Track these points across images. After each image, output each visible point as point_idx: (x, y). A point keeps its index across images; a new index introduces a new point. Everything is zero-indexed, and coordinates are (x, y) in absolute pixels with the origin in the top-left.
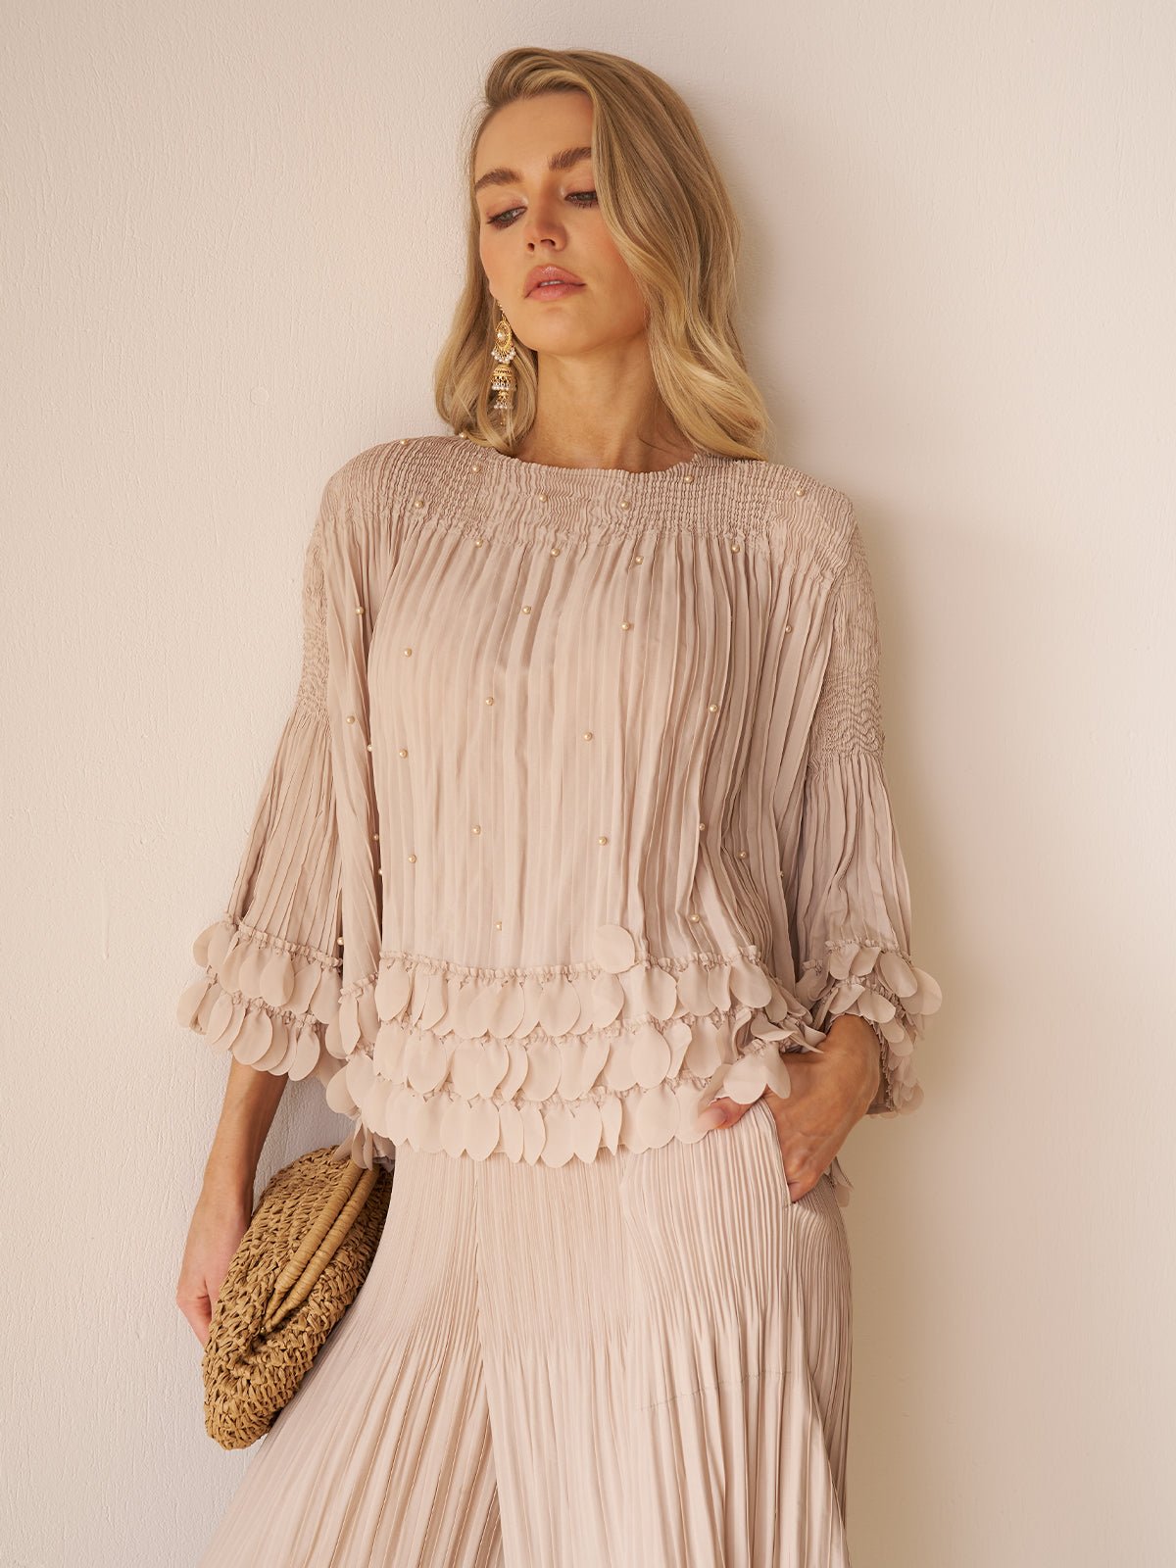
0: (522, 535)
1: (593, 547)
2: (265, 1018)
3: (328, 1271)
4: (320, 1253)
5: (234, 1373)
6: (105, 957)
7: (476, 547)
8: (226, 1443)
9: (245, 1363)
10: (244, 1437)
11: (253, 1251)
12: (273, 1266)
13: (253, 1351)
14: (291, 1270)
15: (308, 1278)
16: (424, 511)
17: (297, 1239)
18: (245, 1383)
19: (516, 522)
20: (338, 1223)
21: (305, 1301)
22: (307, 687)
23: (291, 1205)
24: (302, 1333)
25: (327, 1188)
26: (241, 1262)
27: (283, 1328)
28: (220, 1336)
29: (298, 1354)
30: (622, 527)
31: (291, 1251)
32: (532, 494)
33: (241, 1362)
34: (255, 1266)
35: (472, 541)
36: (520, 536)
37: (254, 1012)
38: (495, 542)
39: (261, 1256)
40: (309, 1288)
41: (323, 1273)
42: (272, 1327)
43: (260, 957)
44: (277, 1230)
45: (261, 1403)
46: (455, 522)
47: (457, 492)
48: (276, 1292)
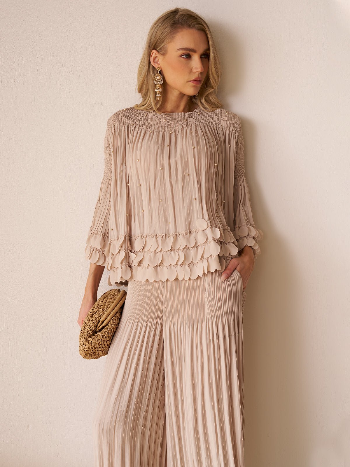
0: (161, 129)
1: (180, 131)
2: (97, 252)
3: (114, 318)
4: (112, 313)
5: (88, 339)
6: (65, 236)
7: (150, 133)
8: (84, 356)
9: (91, 337)
10: (89, 355)
11: (95, 310)
12: (100, 315)
13: (93, 335)
14: (105, 316)
15: (109, 318)
16: (134, 126)
17: (107, 309)
18: (91, 342)
19: (159, 127)
20: (117, 306)
21: (107, 324)
22: (106, 171)
23: (106, 300)
24: (106, 332)
25: (115, 297)
26: (91, 312)
27: (101, 330)
28: (84, 330)
29: (105, 337)
30: (186, 126)
31: (105, 312)
32: (161, 120)
33: (90, 337)
34: (95, 313)
35: (149, 132)
36: (161, 130)
37: (95, 251)
38: (154, 132)
39: (97, 311)
40: (109, 321)
41: (113, 318)
42: (99, 330)
43: (95, 237)
44: (101, 306)
45: (94, 348)
46: (143, 128)
47: (142, 121)
48: (101, 321)
